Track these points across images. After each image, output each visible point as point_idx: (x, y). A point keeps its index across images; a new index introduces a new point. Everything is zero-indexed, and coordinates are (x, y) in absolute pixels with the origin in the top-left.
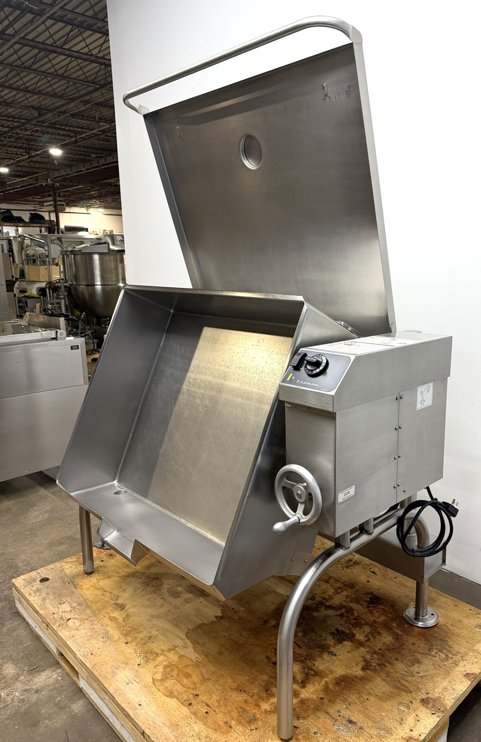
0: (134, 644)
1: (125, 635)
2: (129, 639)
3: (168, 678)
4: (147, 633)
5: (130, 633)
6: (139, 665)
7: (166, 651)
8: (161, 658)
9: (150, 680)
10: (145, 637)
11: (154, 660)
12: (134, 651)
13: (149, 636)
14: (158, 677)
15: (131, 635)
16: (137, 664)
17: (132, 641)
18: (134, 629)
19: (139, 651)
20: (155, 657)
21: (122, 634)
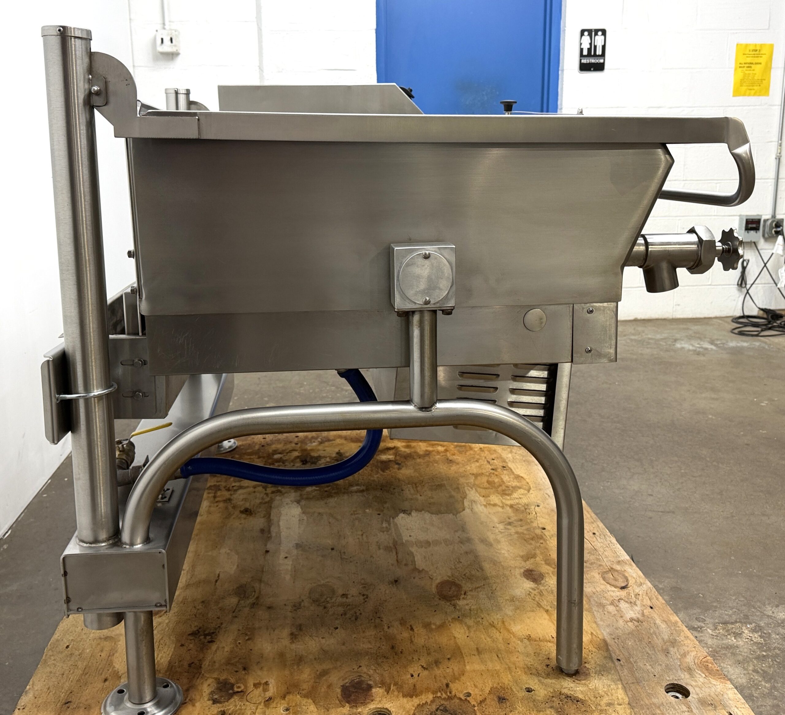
0: (535, 524)
1: (541, 537)
2: (538, 532)
3: (512, 487)
4: (510, 529)
5: (534, 537)
6: (538, 506)
7: (499, 506)
8: (509, 502)
9: (531, 491)
10: (515, 526)
11: (518, 504)
12: (538, 518)
13: (510, 525)
14: (521, 491)
15: (533, 535)
16: (541, 507)
17: (534, 528)
18: (525, 540)
19: (531, 516)
20: (515, 505)
21: (545, 541)
